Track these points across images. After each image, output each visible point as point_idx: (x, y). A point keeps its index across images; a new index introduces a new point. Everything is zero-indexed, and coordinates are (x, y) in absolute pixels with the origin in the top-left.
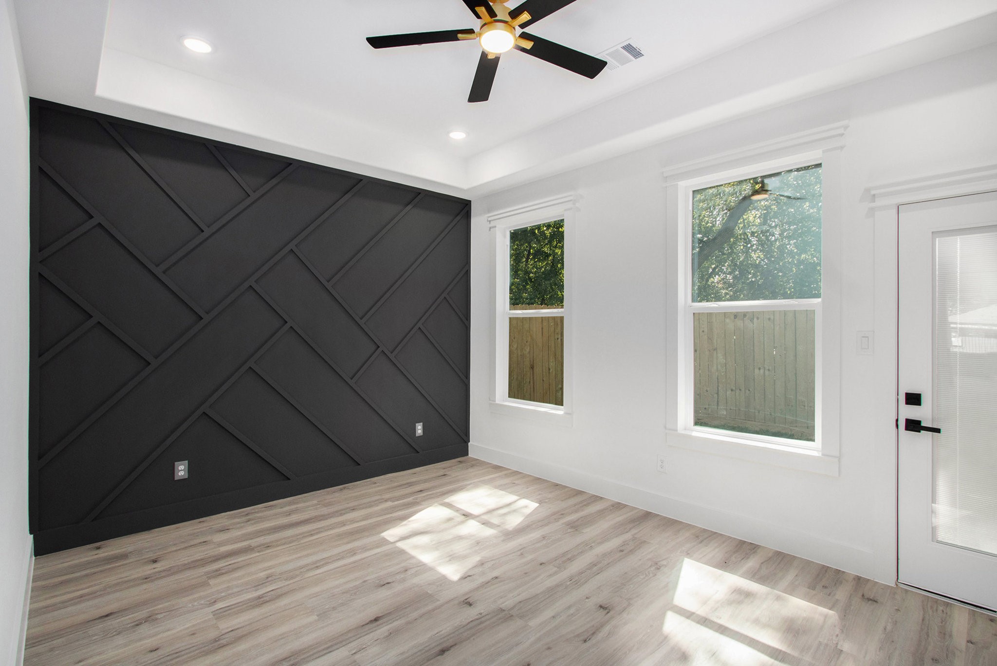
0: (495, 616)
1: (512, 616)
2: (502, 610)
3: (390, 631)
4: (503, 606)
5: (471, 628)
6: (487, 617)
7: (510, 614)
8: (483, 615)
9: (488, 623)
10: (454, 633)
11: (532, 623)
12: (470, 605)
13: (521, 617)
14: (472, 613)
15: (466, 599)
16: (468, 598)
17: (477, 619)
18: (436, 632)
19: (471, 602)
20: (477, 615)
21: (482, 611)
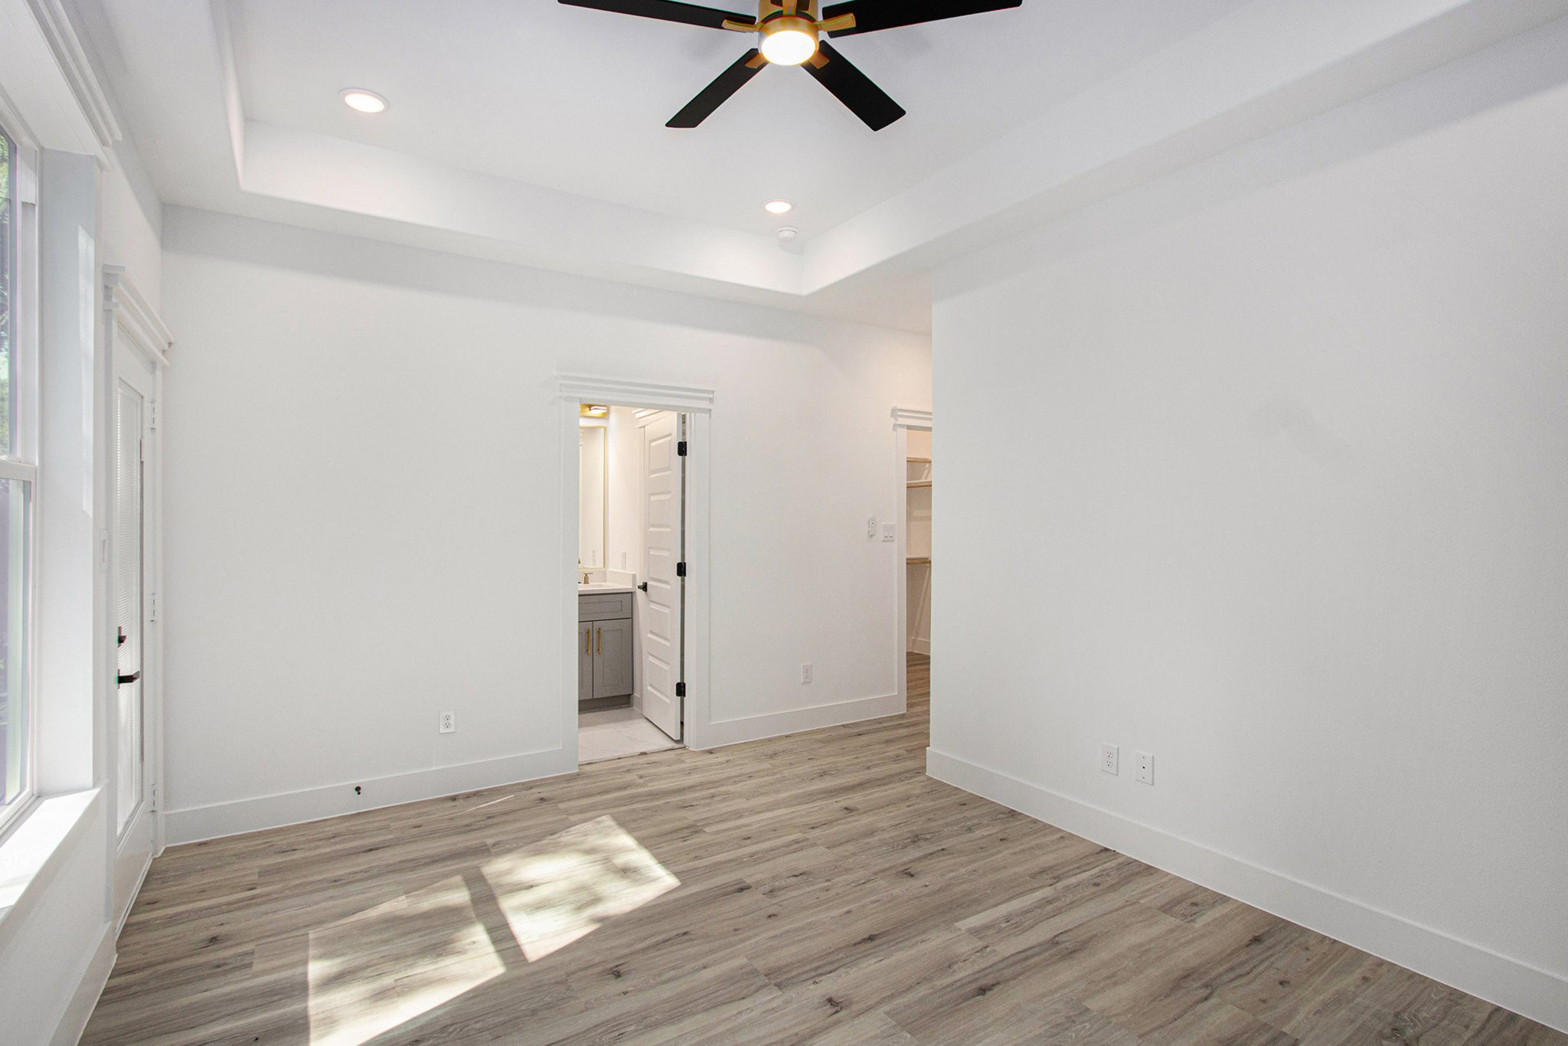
0: (792, 977)
1: (766, 976)
2: (779, 986)
3: (951, 971)
4: (777, 993)
5: (832, 963)
6: (804, 977)
7: (769, 979)
8: (811, 982)
9: (807, 968)
10: (858, 959)
11: (742, 961)
12: (830, 1000)
13: (754, 972)
14: (829, 985)
15: (837, 1012)
16: (834, 1013)
17: (821, 975)
18: (883, 962)
19: (829, 1005)
20: (821, 981)
21: (812, 987)
